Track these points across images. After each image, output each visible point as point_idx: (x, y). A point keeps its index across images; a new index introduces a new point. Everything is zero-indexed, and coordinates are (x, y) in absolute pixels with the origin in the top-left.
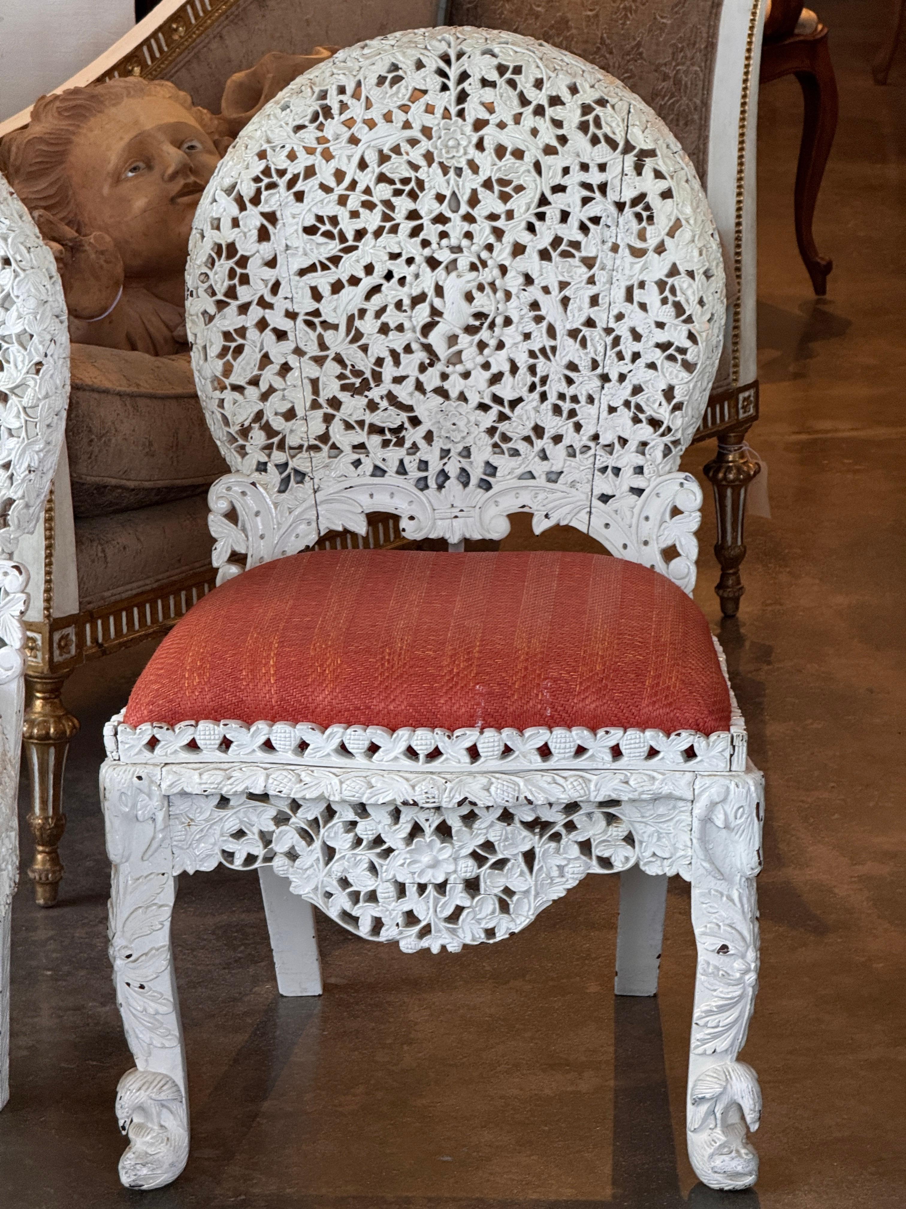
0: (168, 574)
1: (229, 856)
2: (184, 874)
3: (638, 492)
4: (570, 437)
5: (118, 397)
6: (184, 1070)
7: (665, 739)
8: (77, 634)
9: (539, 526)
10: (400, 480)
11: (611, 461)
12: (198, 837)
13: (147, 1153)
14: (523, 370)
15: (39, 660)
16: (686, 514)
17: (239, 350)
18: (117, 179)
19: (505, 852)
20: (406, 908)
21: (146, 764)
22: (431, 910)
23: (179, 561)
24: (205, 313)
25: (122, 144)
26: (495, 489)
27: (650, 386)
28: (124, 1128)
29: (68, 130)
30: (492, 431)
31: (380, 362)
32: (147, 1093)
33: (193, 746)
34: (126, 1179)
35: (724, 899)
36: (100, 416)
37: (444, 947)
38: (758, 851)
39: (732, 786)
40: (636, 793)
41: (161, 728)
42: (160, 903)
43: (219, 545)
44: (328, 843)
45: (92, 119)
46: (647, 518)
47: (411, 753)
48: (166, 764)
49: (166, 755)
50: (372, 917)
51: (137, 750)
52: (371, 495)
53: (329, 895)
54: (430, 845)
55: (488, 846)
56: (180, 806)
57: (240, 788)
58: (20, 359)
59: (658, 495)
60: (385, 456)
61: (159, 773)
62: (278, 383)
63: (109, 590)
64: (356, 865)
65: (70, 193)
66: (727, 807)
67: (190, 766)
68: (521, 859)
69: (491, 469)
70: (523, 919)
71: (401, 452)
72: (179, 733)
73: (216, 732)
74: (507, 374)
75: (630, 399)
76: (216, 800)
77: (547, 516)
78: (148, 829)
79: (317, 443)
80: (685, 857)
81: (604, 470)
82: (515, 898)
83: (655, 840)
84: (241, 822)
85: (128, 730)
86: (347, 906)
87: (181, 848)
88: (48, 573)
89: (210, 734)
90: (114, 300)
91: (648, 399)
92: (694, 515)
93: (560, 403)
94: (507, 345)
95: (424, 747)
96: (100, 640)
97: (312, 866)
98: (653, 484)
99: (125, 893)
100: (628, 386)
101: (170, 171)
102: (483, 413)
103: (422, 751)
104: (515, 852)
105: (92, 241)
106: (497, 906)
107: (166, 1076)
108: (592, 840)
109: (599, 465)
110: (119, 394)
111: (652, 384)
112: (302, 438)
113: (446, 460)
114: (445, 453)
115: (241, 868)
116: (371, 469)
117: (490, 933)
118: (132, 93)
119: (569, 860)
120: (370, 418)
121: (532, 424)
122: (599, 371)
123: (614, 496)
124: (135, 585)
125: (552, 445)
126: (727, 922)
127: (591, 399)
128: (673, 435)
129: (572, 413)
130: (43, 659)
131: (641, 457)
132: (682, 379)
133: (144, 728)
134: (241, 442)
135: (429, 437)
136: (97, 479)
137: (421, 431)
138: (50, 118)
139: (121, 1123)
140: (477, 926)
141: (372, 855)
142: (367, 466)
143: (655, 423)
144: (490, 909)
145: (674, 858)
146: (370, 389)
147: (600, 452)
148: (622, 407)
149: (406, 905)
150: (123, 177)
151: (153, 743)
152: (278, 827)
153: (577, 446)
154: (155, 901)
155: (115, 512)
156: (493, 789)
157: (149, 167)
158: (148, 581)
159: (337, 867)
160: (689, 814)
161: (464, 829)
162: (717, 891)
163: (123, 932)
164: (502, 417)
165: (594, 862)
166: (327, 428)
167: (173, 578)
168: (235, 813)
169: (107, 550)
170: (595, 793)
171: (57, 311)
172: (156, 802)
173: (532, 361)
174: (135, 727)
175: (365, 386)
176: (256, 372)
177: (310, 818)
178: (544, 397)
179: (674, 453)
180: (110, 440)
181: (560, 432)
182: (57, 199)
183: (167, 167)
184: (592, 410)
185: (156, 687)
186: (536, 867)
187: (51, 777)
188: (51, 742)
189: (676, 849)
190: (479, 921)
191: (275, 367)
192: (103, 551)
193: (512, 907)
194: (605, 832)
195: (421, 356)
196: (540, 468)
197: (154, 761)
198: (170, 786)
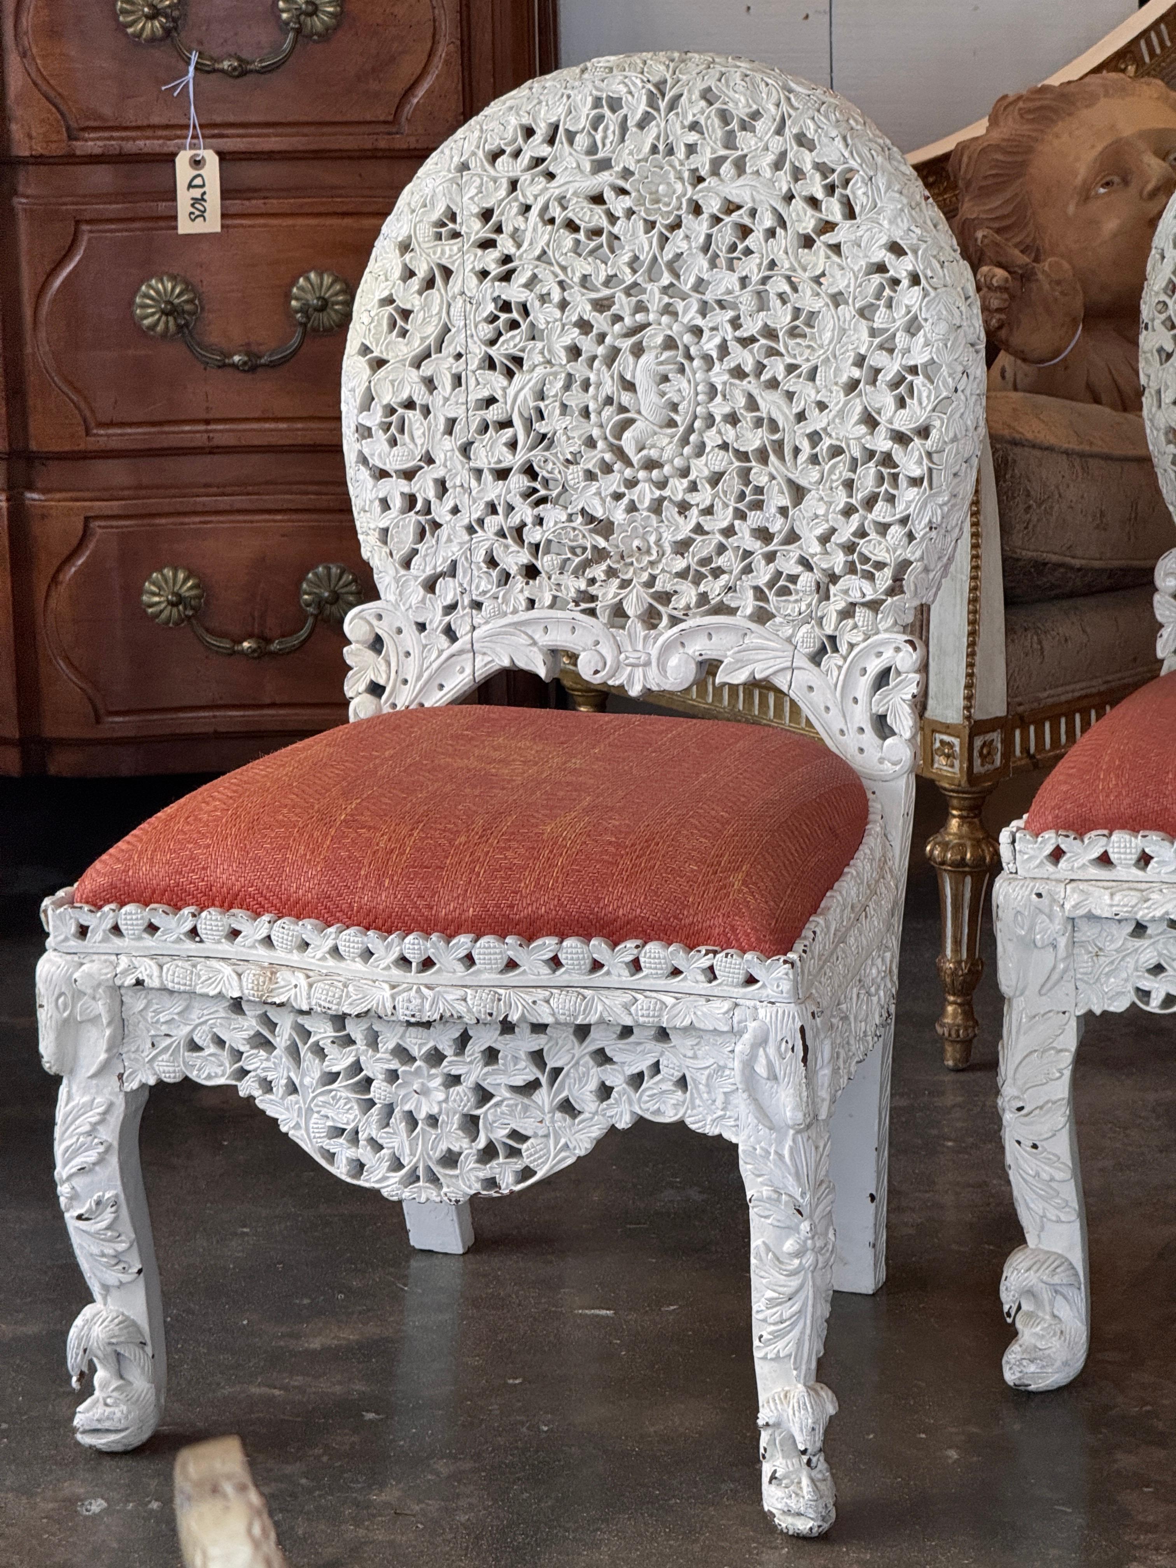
0: (1119, 675)
1: (1144, 995)
2: (1090, 1013)
5: (1065, 456)
6: (1083, 1251)
8: (1003, 742)
12: (1107, 969)
13: (1036, 1347)
15: (957, 769)
18: (1086, 196)
23: (1135, 659)
24: (1160, 350)
25: (1095, 153)
28: (1009, 1315)
29: (1029, 136)
32: (1038, 1274)
33: (1105, 860)
34: (1010, 1377)
36: (1041, 478)
41: (1067, 836)
42: (1059, 1047)
43: (1165, 632)
45: (1060, 123)
48: (1072, 880)
49: (1072, 869)
51: (1038, 861)
56: (1087, 932)
57: (1158, 913)
58: (925, 394)
61: (1063, 890)
63: (1045, 690)
65: (1029, 213)
67: (1099, 883)
72: (1089, 843)
73: (1133, 845)
76: (1130, 928)
78: (1048, 957)
84: (1160, 954)
85: (1028, 837)
87: (1087, 983)
88: (970, 665)
89: (1125, 847)
90: (1071, 341)
96: (1032, 750)
99: (1018, 1032)
101: (1150, 187)
105: (1046, 268)
107: (1060, 1256)
110: (1067, 453)
115: (1157, 1011)
118: (1111, 92)
124: (1078, 686)
130: (961, 768)
133: (1047, 836)
136: (1035, 554)
138: (1010, 122)
139: (1006, 1308)
150: (1093, 193)
151: (1057, 855)
154: (1054, 1045)
155: (1057, 597)
157: (1126, 182)
158: (1094, 683)
163: (1014, 1079)
167: (1125, 681)
168: (1154, 943)
169: (1044, 642)
171: (972, 338)
172: (1057, 925)
174: (1037, 836)
180: (1052, 507)
182: (1013, 219)
183: (1147, 182)
185: (1064, 788)
187: (966, 912)
188: (967, 869)
192: (1040, 642)
197: (1058, 876)
198: (1075, 907)
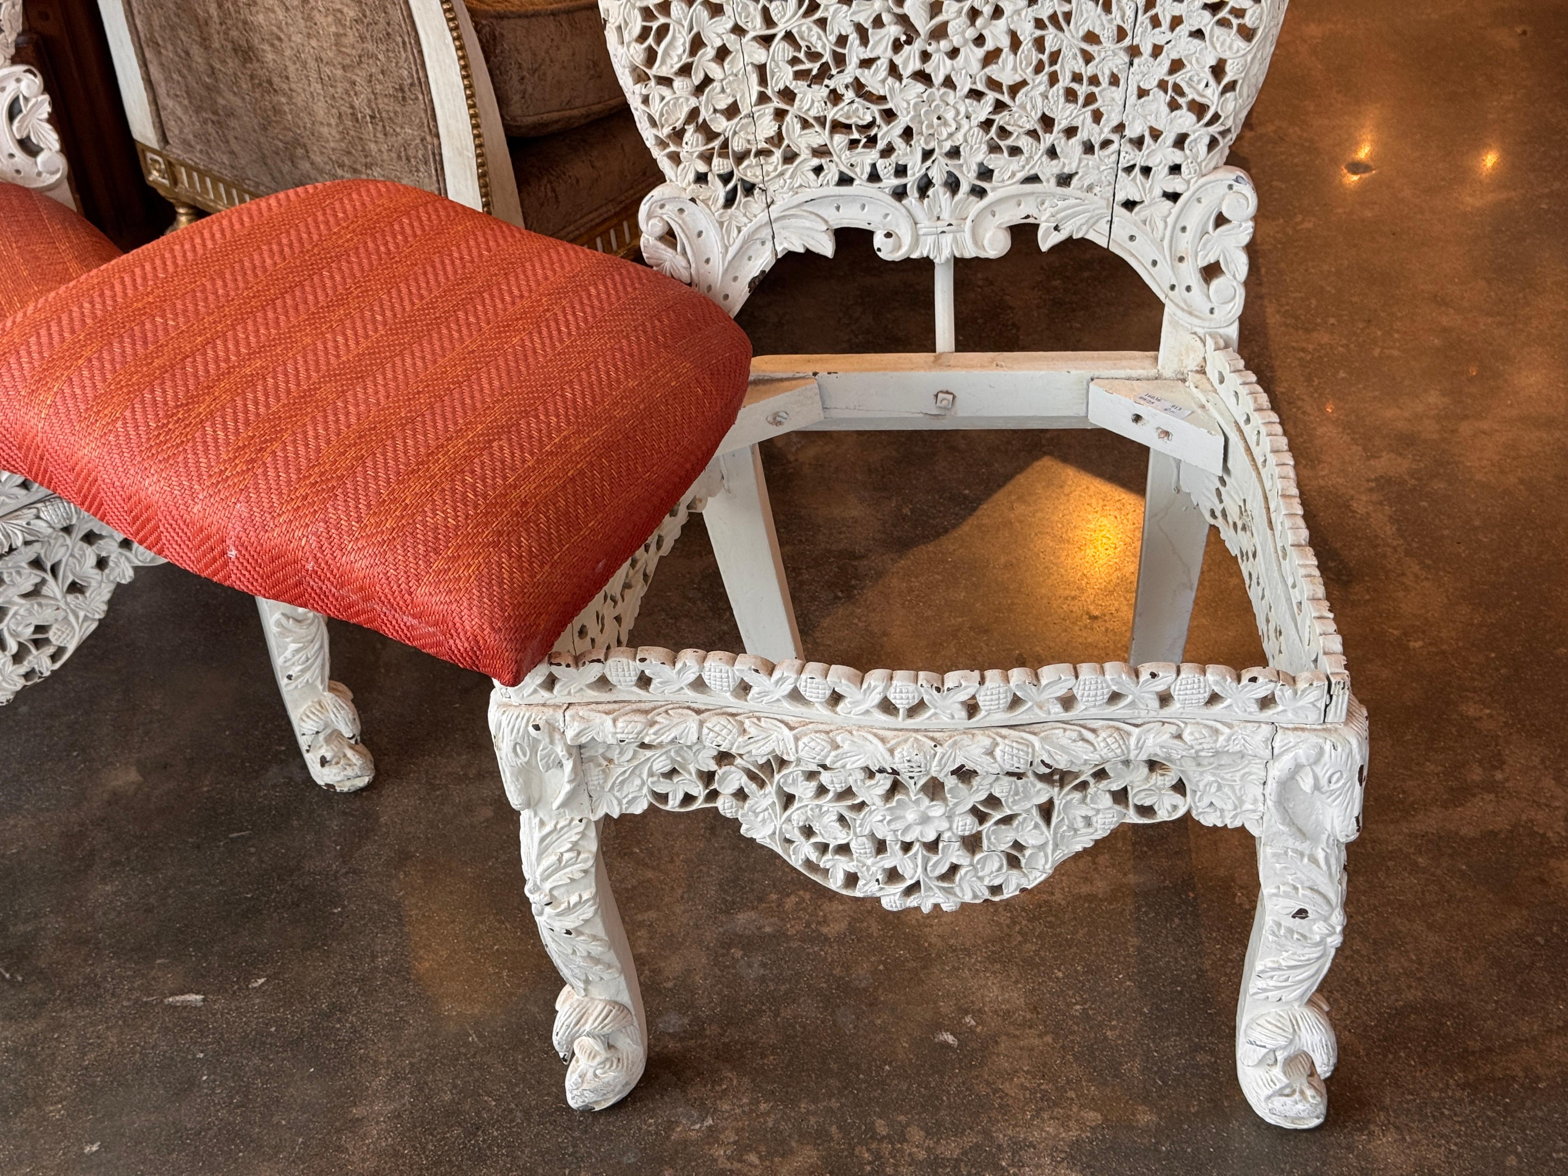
1: (663, 798)
2: (608, 817)
3: (1174, 197)
4: (1089, 131)
5: (551, 18)
7: (1234, 684)
9: (1047, 241)
10: (872, 189)
11: (1140, 159)
12: (621, 779)
13: (595, 1077)
14: (1027, 45)
16: (1235, 223)
17: (663, 30)
19: (1015, 808)
20: (888, 864)
21: (544, 705)
22: (920, 870)
26: (991, 197)
27: (1194, 61)
28: (565, 1059)
30: (987, 124)
31: (842, 40)
34: (574, 1101)
35: (1306, 860)
37: (937, 906)
38: (1357, 819)
39: (1328, 747)
40: (1193, 751)
41: (560, 665)
42: (581, 849)
44: (785, 789)
46: (1184, 229)
47: (887, 707)
48: (570, 705)
50: (845, 871)
51: (532, 687)
52: (838, 208)
53: (789, 841)
54: (917, 802)
55: (993, 801)
57: (666, 737)
59: (1199, 200)
60: (853, 161)
61: (562, 719)
62: (715, 71)
64: (822, 815)
66: (1317, 769)
67: (599, 707)
68: (1034, 811)
69: (986, 174)
70: (1039, 874)
71: (873, 155)
72: (584, 669)
73: (631, 668)
74: (1006, 50)
75: (1166, 78)
77: (1056, 228)
78: (556, 777)
79: (766, 146)
80: (1254, 811)
81: (1129, 169)
82: (1027, 853)
83: (1213, 790)
84: (673, 761)
86: (814, 857)
87: (601, 791)
89: (624, 670)
91: (1190, 79)
92: (1244, 225)
93: (1075, 86)
94: (1007, 13)
95: (905, 702)
97: (767, 809)
98: (1192, 189)
100: (1164, 62)
102: (975, 103)
103: (902, 703)
104: (1029, 806)
106: (1005, 862)
107: (610, 1003)
108: (1129, 788)
109: (1124, 163)
110: (554, 14)
111: (1197, 60)
112: (749, 141)
113: (928, 163)
114: (927, 154)
115: (677, 810)
116: (836, 178)
117: (996, 890)
119: (1098, 811)
120: (832, 113)
121: (1039, 114)
122: (1127, 42)
123: (1142, 202)
125: (1064, 140)
126: (1308, 884)
127: (1114, 80)
128: (1222, 124)
129: (1090, 99)
131: (1178, 152)
132: (1238, 51)
134: (672, 148)
135: (908, 134)
137: (898, 127)
139: (561, 1055)
140: (979, 883)
141: (841, 807)
142: (831, 174)
143: (1199, 109)
144: (996, 865)
145: (1239, 810)
146: (831, 77)
147: (1127, 147)
148: (1156, 89)
149: (888, 861)
151: (551, 679)
152: (720, 766)
153: (1096, 143)
156: (998, 753)
159: (797, 815)
160: (1262, 766)
161: (960, 785)
162: (1295, 851)
164: (1000, 106)
165: (1131, 811)
166: (780, 128)
168: (666, 751)
169: (557, 189)
170: (1137, 752)
172: (561, 751)
173: (1039, 33)
175: (824, 72)
176: (685, 59)
177: (760, 762)
178: (1053, 79)
179: (1221, 144)
180: (544, 74)
181: (1074, 124)
184: (1117, 93)
186: (1054, 820)
189: (1242, 802)
190: (981, 879)
191: (709, 52)
192: (553, 190)
193: (1023, 862)
194: (1147, 779)
195: (893, 30)
196: (1049, 170)
197: (557, 701)
198: (578, 735)
